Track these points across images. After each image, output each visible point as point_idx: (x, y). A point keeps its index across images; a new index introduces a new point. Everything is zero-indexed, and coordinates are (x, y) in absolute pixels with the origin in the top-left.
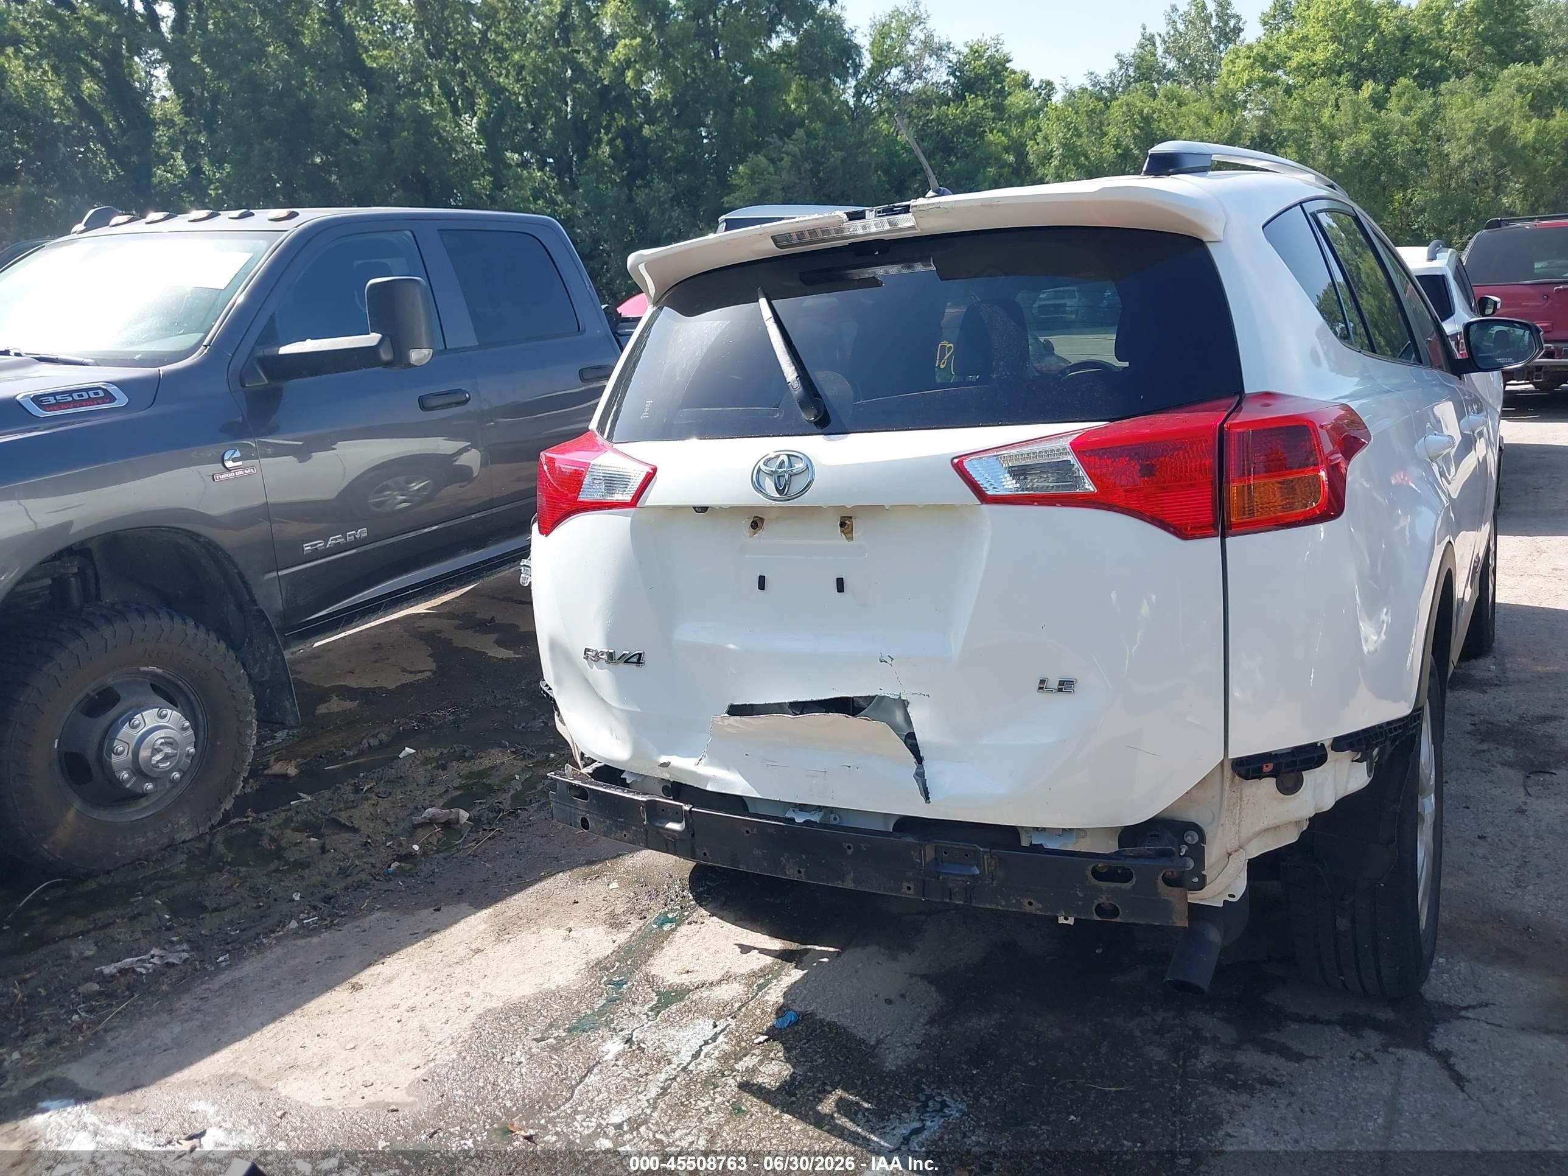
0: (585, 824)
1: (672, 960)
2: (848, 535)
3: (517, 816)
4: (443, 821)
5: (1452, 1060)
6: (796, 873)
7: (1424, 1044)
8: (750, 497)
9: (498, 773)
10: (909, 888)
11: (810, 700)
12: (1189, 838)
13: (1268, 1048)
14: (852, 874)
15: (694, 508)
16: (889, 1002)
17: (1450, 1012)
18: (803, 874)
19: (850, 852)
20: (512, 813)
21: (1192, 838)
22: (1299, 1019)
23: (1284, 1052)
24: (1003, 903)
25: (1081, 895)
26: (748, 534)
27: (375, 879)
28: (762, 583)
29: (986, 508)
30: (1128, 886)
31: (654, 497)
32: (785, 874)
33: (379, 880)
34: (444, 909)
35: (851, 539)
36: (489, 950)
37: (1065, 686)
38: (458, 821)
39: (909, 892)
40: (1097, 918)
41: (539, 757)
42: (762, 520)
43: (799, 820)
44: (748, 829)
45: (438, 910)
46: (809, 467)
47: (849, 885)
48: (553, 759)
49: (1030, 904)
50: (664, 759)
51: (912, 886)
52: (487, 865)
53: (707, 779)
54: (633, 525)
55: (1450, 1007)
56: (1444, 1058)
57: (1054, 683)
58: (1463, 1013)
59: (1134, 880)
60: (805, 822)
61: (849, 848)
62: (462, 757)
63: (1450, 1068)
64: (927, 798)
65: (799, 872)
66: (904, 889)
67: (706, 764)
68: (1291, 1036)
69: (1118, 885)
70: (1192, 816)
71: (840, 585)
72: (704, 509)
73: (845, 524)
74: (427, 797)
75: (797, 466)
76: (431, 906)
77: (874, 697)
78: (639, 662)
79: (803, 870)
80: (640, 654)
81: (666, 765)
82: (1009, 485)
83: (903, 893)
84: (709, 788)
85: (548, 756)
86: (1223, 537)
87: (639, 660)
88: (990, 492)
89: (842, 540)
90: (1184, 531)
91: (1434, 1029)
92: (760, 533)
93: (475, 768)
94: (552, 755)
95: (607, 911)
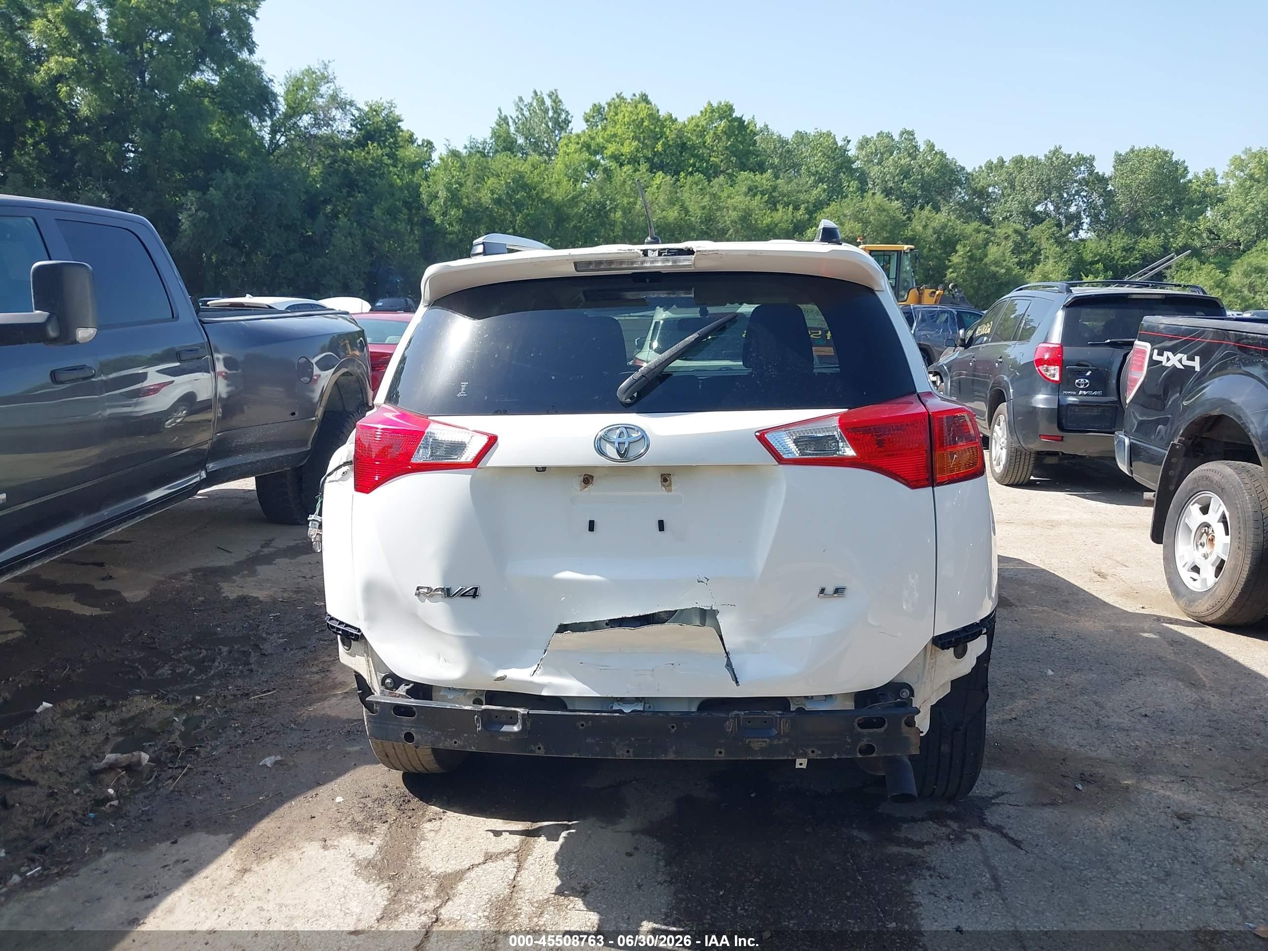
0: (409, 737)
1: (434, 851)
2: (667, 488)
3: (197, 754)
4: (124, 764)
5: (1004, 831)
6: (625, 753)
7: (983, 823)
8: (592, 459)
9: (152, 717)
10: (720, 753)
11: (637, 615)
12: (904, 694)
13: (899, 842)
14: (674, 747)
15: (536, 468)
16: (629, 855)
17: (987, 802)
18: (631, 753)
19: (673, 730)
20: (191, 750)
21: (905, 693)
22: (905, 820)
23: (909, 843)
24: (793, 754)
25: (849, 741)
26: (579, 489)
27: (84, 824)
28: (592, 526)
29: (782, 468)
30: (882, 730)
31: (495, 459)
32: (615, 755)
33: (88, 825)
34: (181, 840)
35: (670, 491)
36: (254, 867)
37: (838, 591)
38: (139, 763)
39: (720, 755)
40: (859, 756)
41: (185, 700)
42: (592, 477)
43: (627, 710)
44: (584, 723)
45: (175, 842)
46: (644, 437)
47: (671, 756)
48: (200, 701)
49: (813, 752)
50: (500, 673)
51: (723, 751)
52: (199, 798)
53: (542, 686)
54: (473, 483)
55: (983, 798)
56: (998, 829)
57: (830, 590)
58: (993, 801)
59: (886, 725)
60: (632, 711)
61: (673, 727)
62: (102, 706)
63: (1005, 836)
64: (737, 682)
65: (628, 752)
66: (717, 754)
67: (542, 674)
68: (906, 831)
69: (875, 730)
70: (905, 679)
71: (661, 526)
72: (544, 469)
73: (665, 479)
74: (91, 746)
75: (634, 435)
76: (168, 839)
77: (676, 611)
78: (475, 596)
79: (631, 750)
80: (476, 589)
81: (502, 679)
82: (794, 451)
83: (717, 757)
84: (545, 693)
85: (194, 699)
86: (933, 487)
87: (474, 593)
88: (785, 456)
89: (662, 492)
90: (914, 484)
91: (983, 813)
92: (590, 487)
93: (125, 716)
94: (198, 698)
95: (348, 821)
